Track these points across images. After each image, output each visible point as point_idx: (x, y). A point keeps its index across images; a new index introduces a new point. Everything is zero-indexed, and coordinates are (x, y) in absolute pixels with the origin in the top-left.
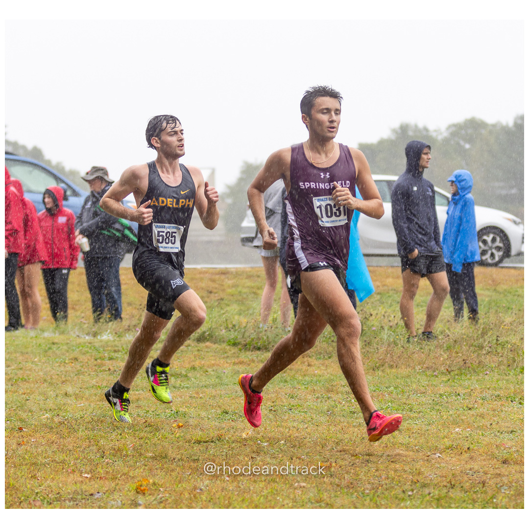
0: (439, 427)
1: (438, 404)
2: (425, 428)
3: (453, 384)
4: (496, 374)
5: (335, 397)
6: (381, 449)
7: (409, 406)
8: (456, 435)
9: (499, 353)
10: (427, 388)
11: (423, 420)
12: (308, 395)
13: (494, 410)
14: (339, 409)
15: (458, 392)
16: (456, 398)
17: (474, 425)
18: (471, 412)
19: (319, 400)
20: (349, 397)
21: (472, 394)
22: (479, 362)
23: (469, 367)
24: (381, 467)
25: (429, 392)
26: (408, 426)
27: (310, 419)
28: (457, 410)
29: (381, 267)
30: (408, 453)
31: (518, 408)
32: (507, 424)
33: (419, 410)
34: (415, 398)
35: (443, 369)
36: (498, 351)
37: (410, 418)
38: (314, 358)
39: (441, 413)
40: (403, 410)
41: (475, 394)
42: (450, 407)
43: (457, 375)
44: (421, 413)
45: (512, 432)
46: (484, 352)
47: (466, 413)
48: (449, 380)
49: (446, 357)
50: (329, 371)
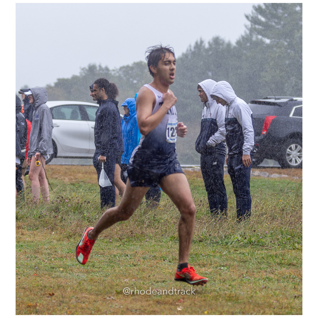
0: (113, 278)
1: (112, 262)
2: (103, 278)
3: (123, 248)
4: (153, 241)
5: (40, 256)
6: (72, 293)
7: (92, 264)
8: (125, 284)
9: (155, 227)
10: (105, 250)
11: (101, 273)
12: (21, 255)
13: (152, 266)
14: (43, 265)
15: (126, 254)
16: (125, 258)
17: (137, 277)
18: (135, 268)
19: (29, 259)
20: (50, 257)
21: (136, 255)
22: (142, 233)
23: (135, 236)
24: (72, 306)
25: (106, 254)
26: (92, 277)
27: (22, 272)
28: (126, 266)
29: (74, 165)
30: (91, 296)
31: (168, 265)
32: (160, 276)
33: (99, 266)
34: (96, 258)
35: (116, 237)
36: (155, 225)
37: (92, 272)
38: (26, 229)
39: (115, 269)
40: (88, 266)
41: (139, 255)
42: (121, 264)
43: (126, 241)
44: (101, 269)
45: (164, 281)
46: (145, 226)
47: (132, 268)
48: (121, 245)
49: (119, 229)
50: (36, 238)
